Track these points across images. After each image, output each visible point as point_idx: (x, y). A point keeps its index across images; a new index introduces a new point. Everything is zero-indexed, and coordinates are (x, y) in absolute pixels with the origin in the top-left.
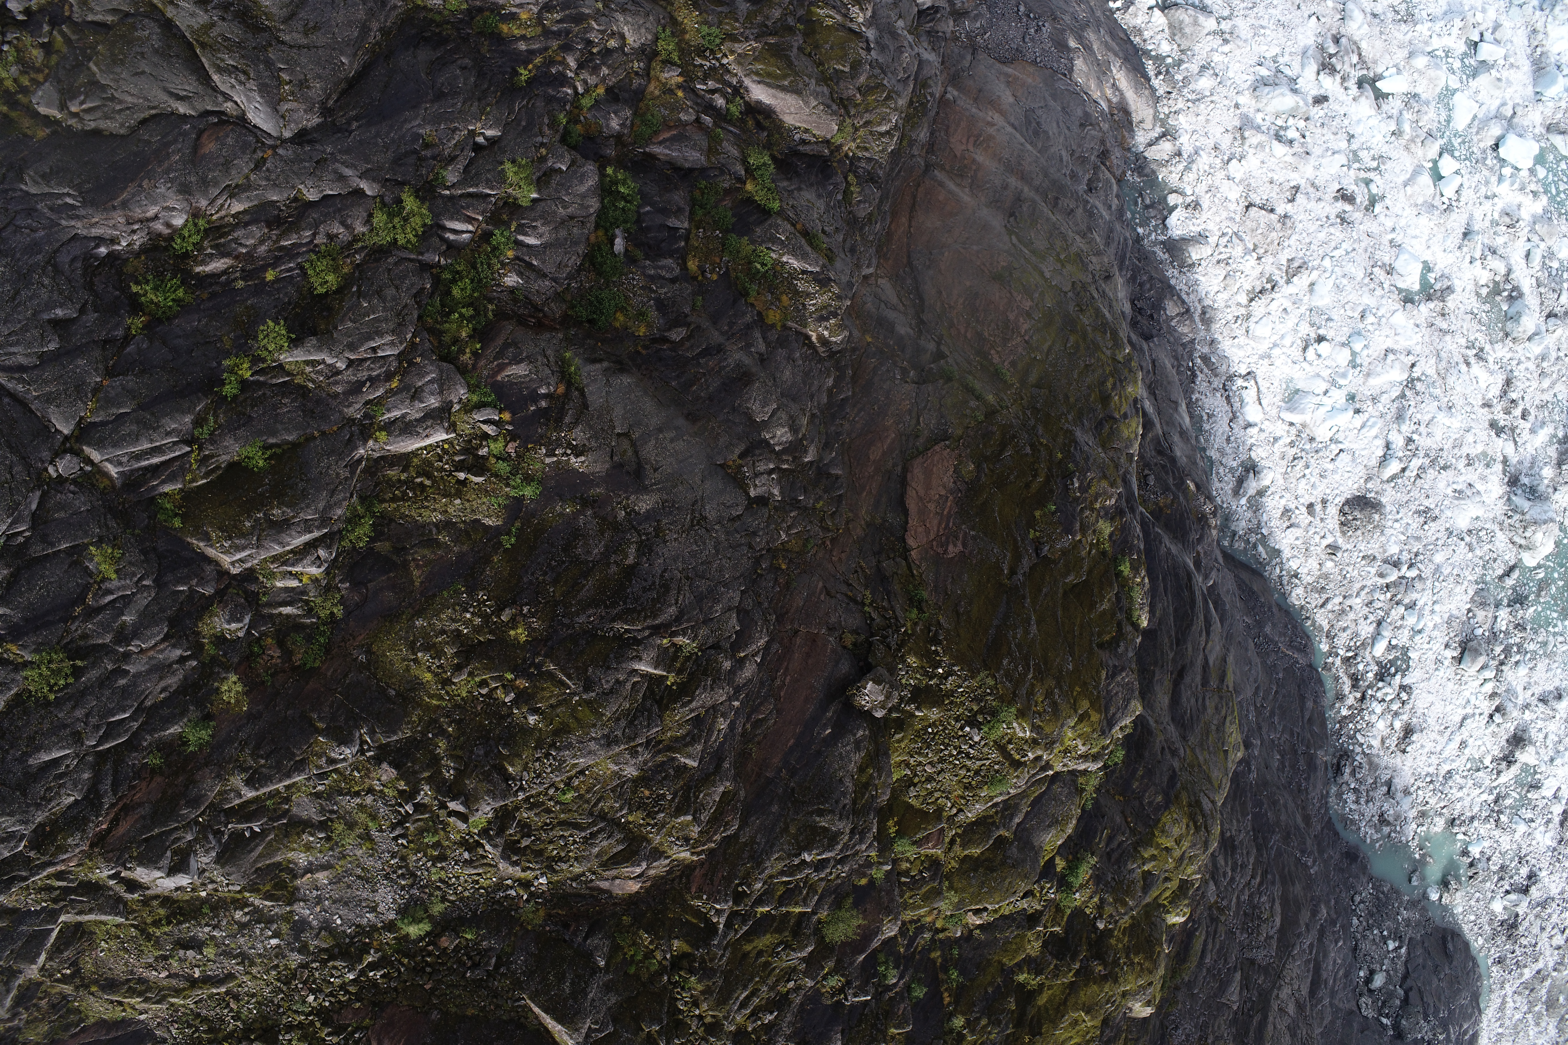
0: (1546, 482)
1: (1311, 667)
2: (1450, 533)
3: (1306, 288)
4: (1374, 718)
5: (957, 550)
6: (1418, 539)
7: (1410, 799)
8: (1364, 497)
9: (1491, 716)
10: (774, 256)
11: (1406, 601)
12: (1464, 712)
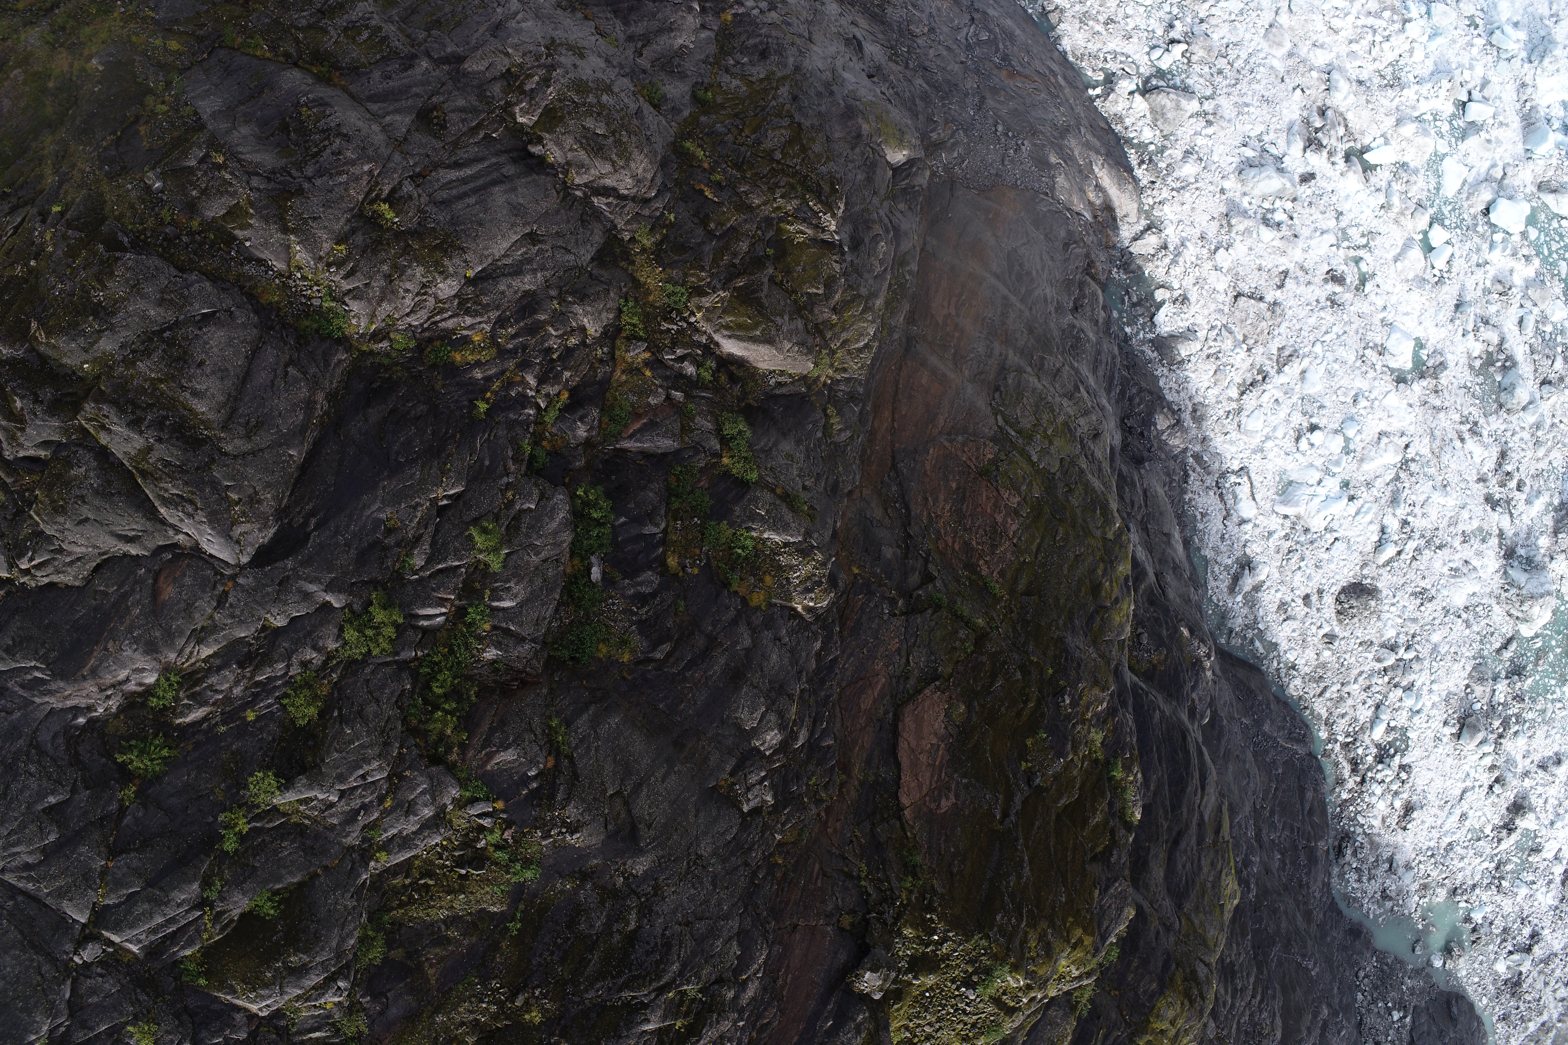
0: (1542, 551)
1: (1312, 756)
2: (1447, 612)
3: (1297, 376)
4: (1374, 800)
5: (949, 804)
6: (1415, 620)
7: (1411, 874)
8: (1360, 584)
9: (1491, 787)
10: (754, 534)
11: (1404, 683)
12: (1464, 785)
